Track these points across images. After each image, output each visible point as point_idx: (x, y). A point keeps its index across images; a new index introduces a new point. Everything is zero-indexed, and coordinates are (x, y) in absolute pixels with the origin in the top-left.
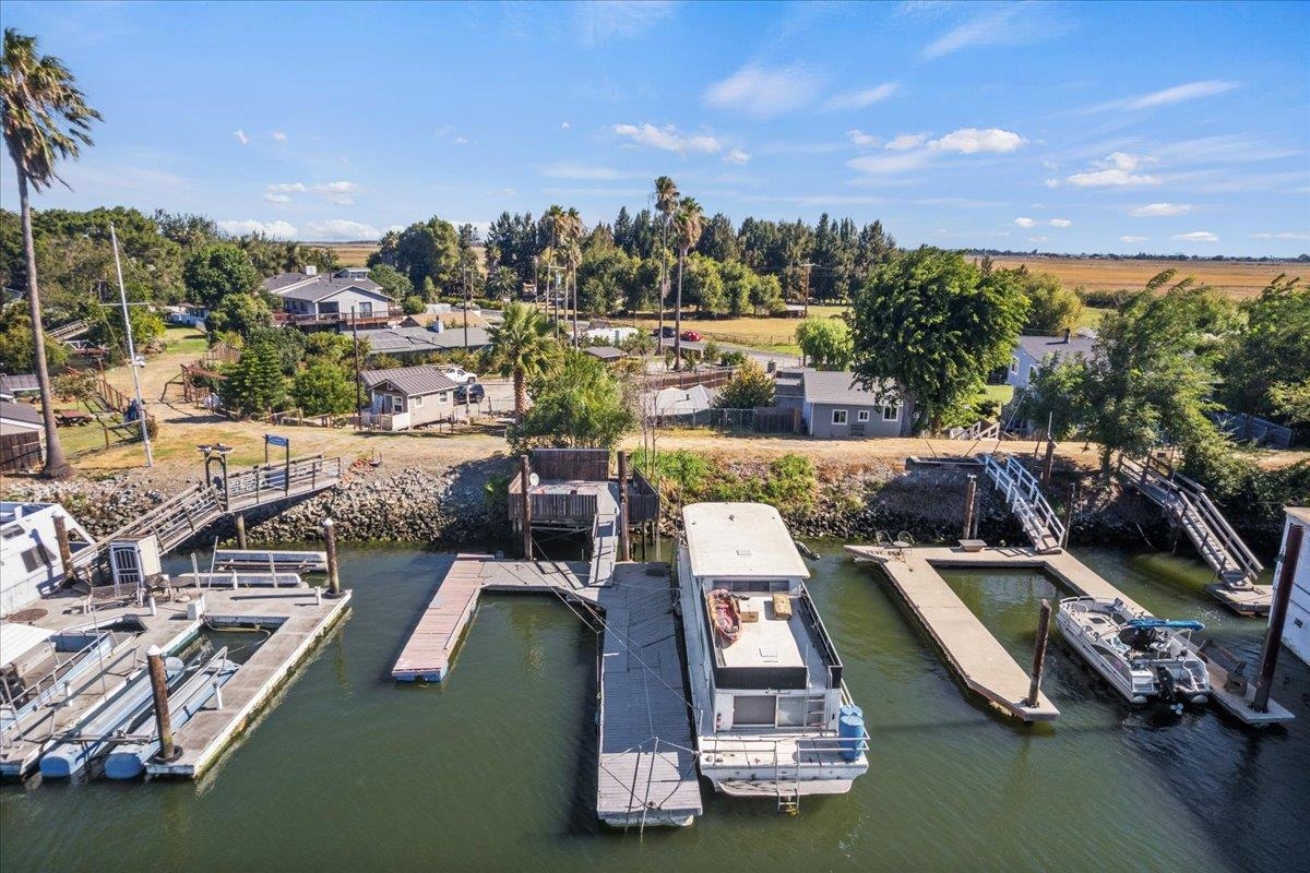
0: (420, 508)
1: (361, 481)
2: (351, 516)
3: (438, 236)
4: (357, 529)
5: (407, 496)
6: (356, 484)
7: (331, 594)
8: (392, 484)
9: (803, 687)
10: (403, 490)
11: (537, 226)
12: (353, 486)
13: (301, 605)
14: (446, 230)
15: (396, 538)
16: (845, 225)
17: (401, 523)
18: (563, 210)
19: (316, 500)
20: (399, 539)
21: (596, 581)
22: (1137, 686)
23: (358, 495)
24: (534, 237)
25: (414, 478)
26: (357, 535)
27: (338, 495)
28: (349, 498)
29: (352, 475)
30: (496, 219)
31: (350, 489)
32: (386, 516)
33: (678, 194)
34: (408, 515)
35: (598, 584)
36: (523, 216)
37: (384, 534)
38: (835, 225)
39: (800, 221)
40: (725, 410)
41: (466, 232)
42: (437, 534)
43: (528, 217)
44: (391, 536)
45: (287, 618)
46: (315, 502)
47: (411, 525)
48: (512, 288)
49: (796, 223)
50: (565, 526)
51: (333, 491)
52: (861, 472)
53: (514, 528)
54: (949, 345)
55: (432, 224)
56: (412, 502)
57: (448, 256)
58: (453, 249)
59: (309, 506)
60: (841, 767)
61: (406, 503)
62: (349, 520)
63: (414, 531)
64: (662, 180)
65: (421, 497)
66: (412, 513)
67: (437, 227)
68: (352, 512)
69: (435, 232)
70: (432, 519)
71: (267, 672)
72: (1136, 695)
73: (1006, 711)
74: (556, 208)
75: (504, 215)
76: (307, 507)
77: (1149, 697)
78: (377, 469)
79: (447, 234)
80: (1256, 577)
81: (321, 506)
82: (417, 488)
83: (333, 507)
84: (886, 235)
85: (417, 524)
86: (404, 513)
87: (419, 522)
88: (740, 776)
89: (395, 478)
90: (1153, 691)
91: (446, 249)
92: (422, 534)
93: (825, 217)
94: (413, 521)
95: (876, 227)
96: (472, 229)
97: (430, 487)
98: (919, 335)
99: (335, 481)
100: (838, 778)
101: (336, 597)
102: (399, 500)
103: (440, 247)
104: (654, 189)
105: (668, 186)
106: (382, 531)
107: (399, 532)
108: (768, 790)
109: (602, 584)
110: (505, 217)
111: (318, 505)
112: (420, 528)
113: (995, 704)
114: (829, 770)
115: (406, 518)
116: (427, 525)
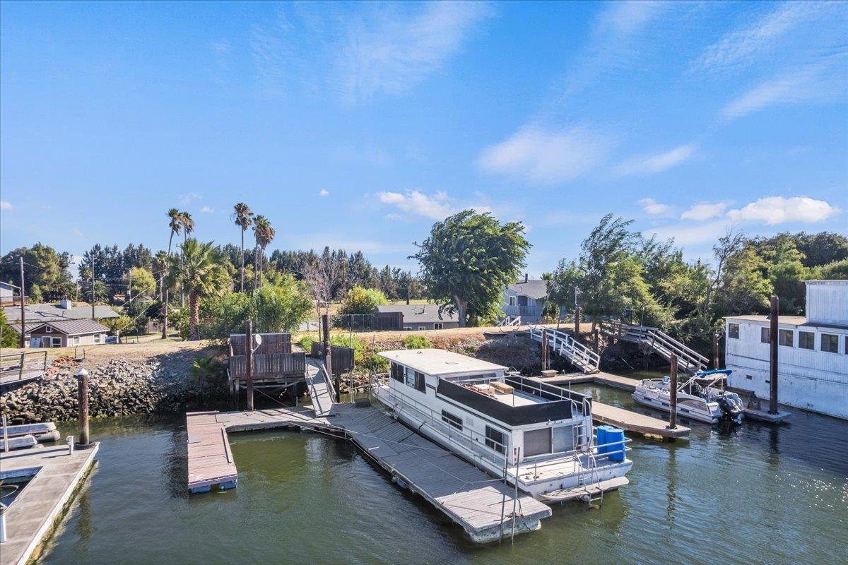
0: (133, 389)
1: (67, 372)
2: (62, 401)
3: (41, 257)
4: (70, 411)
5: (117, 381)
6: (63, 375)
7: (81, 445)
8: (100, 373)
9: (571, 417)
10: (113, 377)
11: (123, 255)
12: (60, 377)
13: (50, 457)
14: (50, 253)
15: (113, 414)
16: (341, 253)
17: (116, 401)
18: (179, 212)
19: (19, 391)
20: (116, 415)
21: (322, 413)
22: (713, 412)
23: (66, 384)
24: (120, 262)
25: (121, 367)
26: (71, 415)
27: (45, 385)
28: (56, 386)
29: (57, 369)
30: (90, 249)
31: (57, 379)
32: (100, 397)
33: (252, 214)
34: (121, 394)
35: (324, 415)
36: (111, 247)
37: (100, 412)
38: (333, 254)
39: (312, 251)
40: (352, 315)
41: (65, 256)
42: (152, 408)
43: (115, 248)
44: (107, 413)
45: (39, 469)
46: (19, 393)
47: (125, 402)
48: (105, 296)
49: (309, 252)
50: (276, 383)
51: (38, 382)
52: (460, 343)
53: (232, 389)
54: (490, 266)
55: (37, 248)
56: (123, 385)
57: (49, 273)
58: (55, 267)
59: (13, 396)
60: (616, 467)
61: (117, 386)
62: (62, 405)
63: (129, 407)
64: (240, 205)
65: (131, 380)
66: (126, 392)
67: (41, 251)
68: (64, 397)
69: (39, 254)
70: (145, 396)
71: (45, 505)
72: (713, 418)
73: (658, 437)
74: (174, 210)
75: (96, 246)
76: (10, 398)
77: (719, 418)
78: (80, 363)
79: (50, 256)
80: (706, 367)
81: (26, 396)
82: (125, 373)
83: (40, 395)
84: (365, 260)
85: (131, 401)
86: (117, 393)
87: (134, 399)
88: (553, 488)
89: (102, 368)
90: (720, 414)
91: (48, 267)
92: (138, 409)
93: (327, 248)
94: (128, 399)
95: (359, 255)
96: (69, 256)
97: (137, 372)
98: (474, 259)
99: (41, 374)
100: (614, 477)
101: (87, 447)
102: (110, 384)
103: (43, 265)
104: (234, 211)
105: (245, 208)
106: (97, 409)
107: (116, 409)
108: (578, 492)
109: (327, 414)
110: (97, 247)
111: (22, 396)
112: (136, 404)
113: (648, 435)
114: (609, 471)
115: (120, 397)
116: (141, 401)
